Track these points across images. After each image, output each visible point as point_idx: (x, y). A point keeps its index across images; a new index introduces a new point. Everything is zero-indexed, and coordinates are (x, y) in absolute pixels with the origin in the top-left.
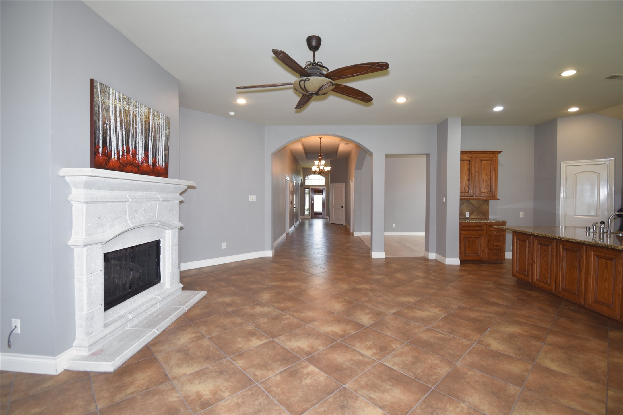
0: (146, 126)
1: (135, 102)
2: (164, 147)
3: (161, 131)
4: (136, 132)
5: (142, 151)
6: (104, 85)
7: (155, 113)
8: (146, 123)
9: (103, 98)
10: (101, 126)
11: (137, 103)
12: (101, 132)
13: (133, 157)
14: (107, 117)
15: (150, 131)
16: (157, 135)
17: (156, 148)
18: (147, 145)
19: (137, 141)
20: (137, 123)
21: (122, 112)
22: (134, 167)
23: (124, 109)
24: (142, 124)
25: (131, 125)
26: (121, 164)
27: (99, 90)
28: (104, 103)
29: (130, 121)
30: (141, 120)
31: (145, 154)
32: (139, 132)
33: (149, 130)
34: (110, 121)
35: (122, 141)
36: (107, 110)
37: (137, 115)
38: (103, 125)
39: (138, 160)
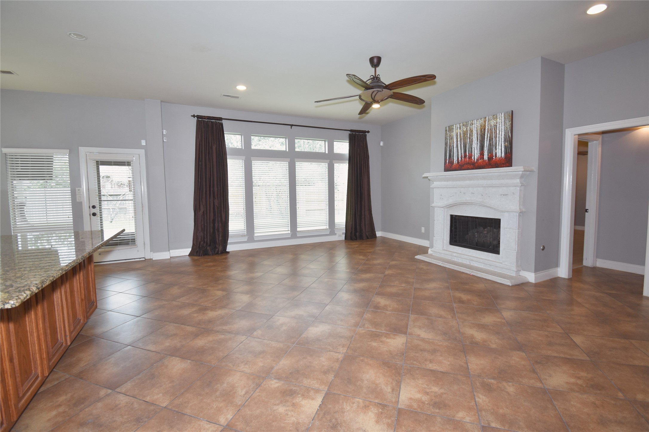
0: (481, 132)
1: (472, 121)
2: (503, 140)
3: (499, 129)
4: (472, 141)
5: (477, 153)
6: (450, 126)
7: (491, 118)
8: (481, 131)
9: (450, 133)
10: (448, 148)
11: (474, 121)
12: (448, 152)
13: (469, 159)
14: (452, 142)
15: (486, 134)
16: (494, 134)
17: (493, 145)
18: (482, 147)
19: (473, 146)
20: (473, 134)
21: (462, 134)
22: (470, 165)
23: (463, 132)
24: (478, 133)
25: (468, 138)
26: (460, 165)
27: (448, 131)
28: (450, 136)
29: (467, 136)
30: (477, 131)
31: (480, 154)
32: (475, 140)
33: (484, 135)
34: (453, 144)
35: (461, 151)
36: (452, 138)
37: (473, 130)
38: (449, 148)
39: (473, 159)
